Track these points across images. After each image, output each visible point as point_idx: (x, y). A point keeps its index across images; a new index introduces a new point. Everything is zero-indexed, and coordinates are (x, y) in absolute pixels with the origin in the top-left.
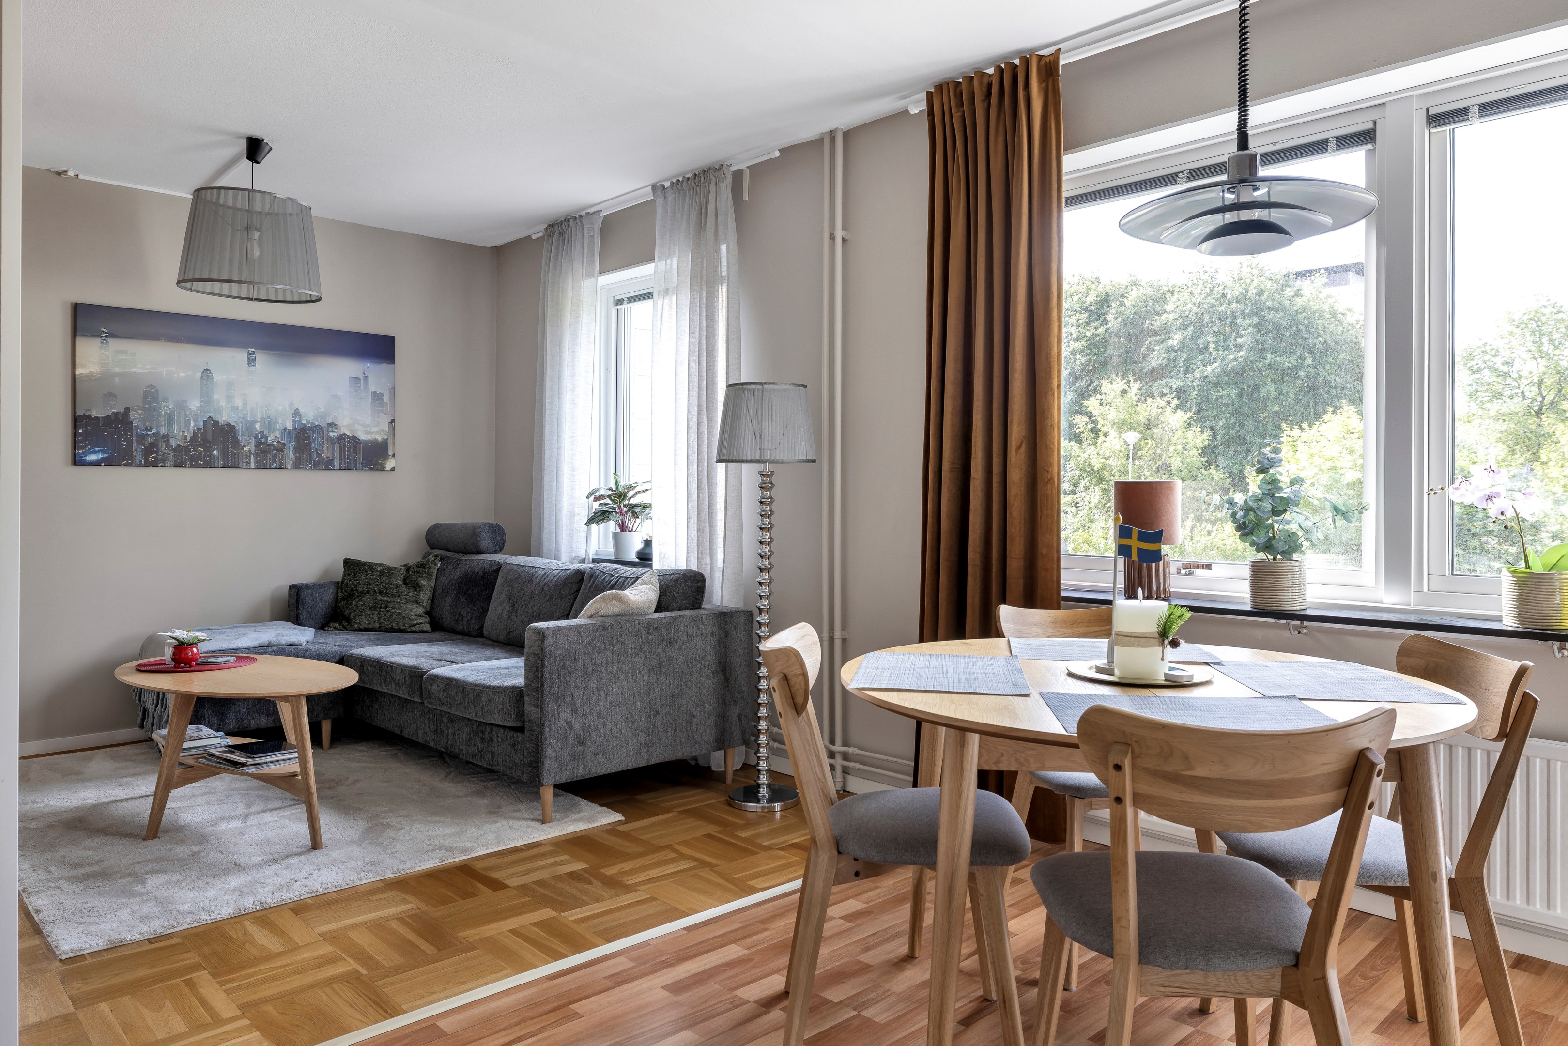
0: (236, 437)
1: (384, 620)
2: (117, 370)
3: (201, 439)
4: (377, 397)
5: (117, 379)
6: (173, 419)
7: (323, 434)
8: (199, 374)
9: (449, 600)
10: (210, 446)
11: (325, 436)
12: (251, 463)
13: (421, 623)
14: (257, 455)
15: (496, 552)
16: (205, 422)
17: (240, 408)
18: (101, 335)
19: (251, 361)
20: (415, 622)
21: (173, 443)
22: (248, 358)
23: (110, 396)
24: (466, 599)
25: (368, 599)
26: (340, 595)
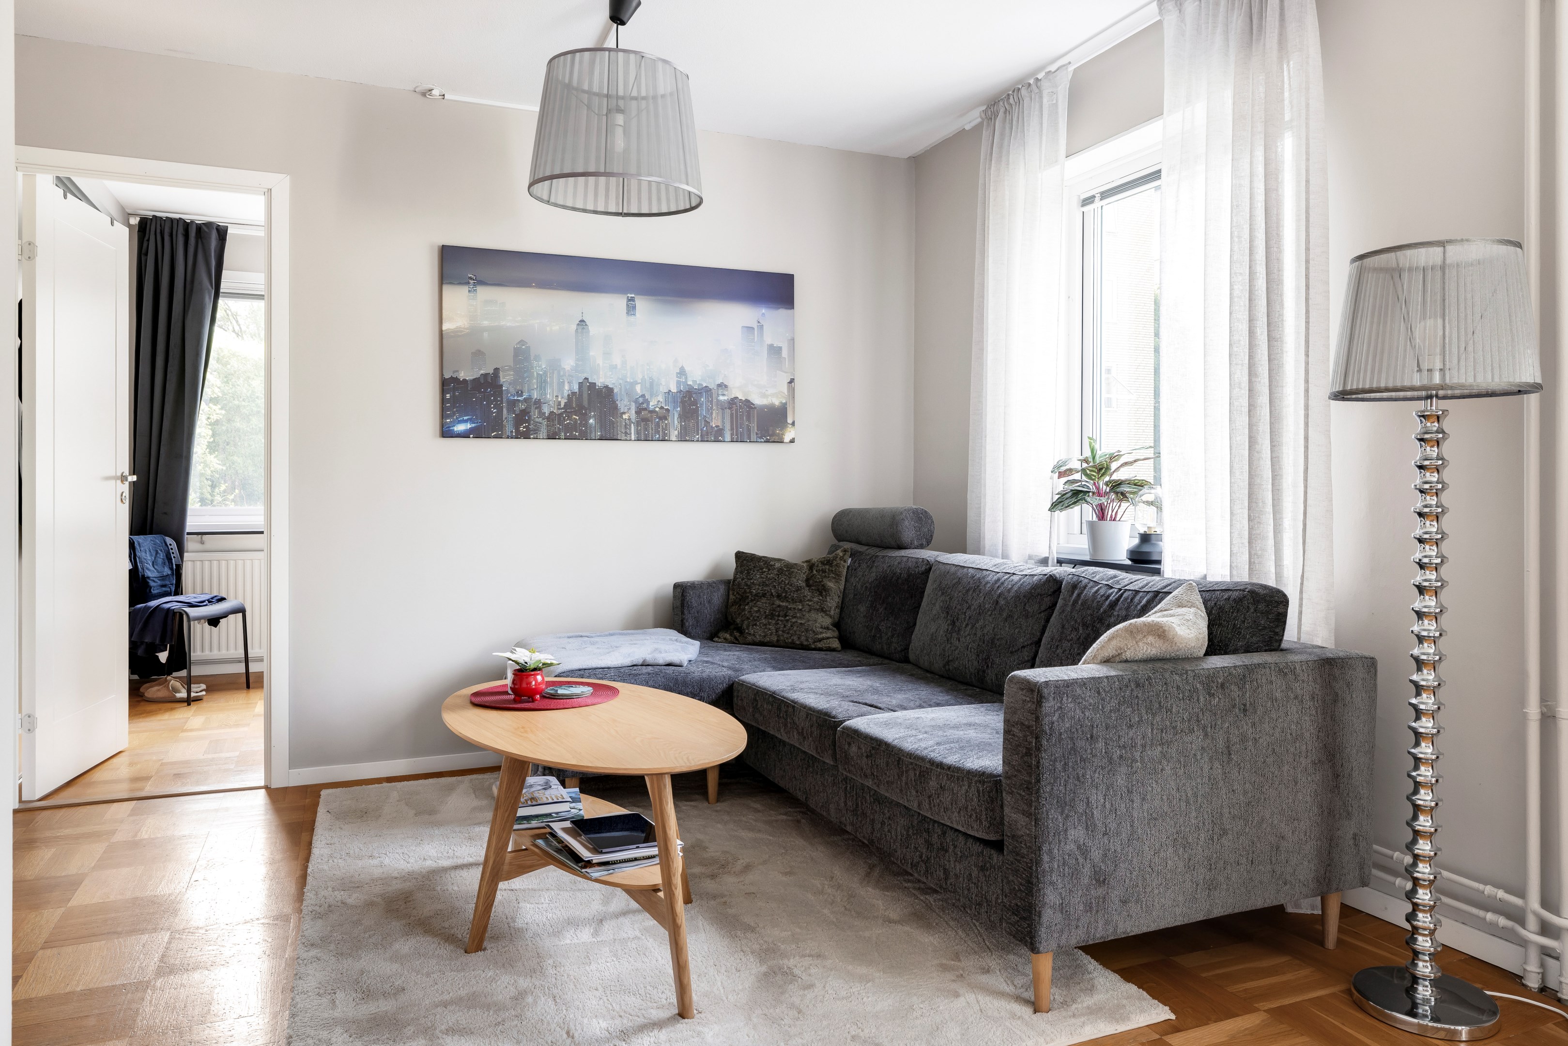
0: (614, 402)
1: (783, 631)
2: (486, 323)
3: (577, 405)
4: (774, 351)
5: (486, 334)
6: (545, 382)
7: (712, 400)
8: (574, 327)
9: (862, 608)
10: (586, 414)
11: (715, 400)
12: (631, 434)
13: (828, 638)
14: (638, 424)
15: (921, 547)
16: (581, 384)
17: (619, 367)
18: (469, 283)
19: (631, 309)
20: (820, 636)
21: (546, 410)
22: (627, 305)
23: (478, 355)
24: (886, 609)
25: (763, 603)
26: (731, 597)
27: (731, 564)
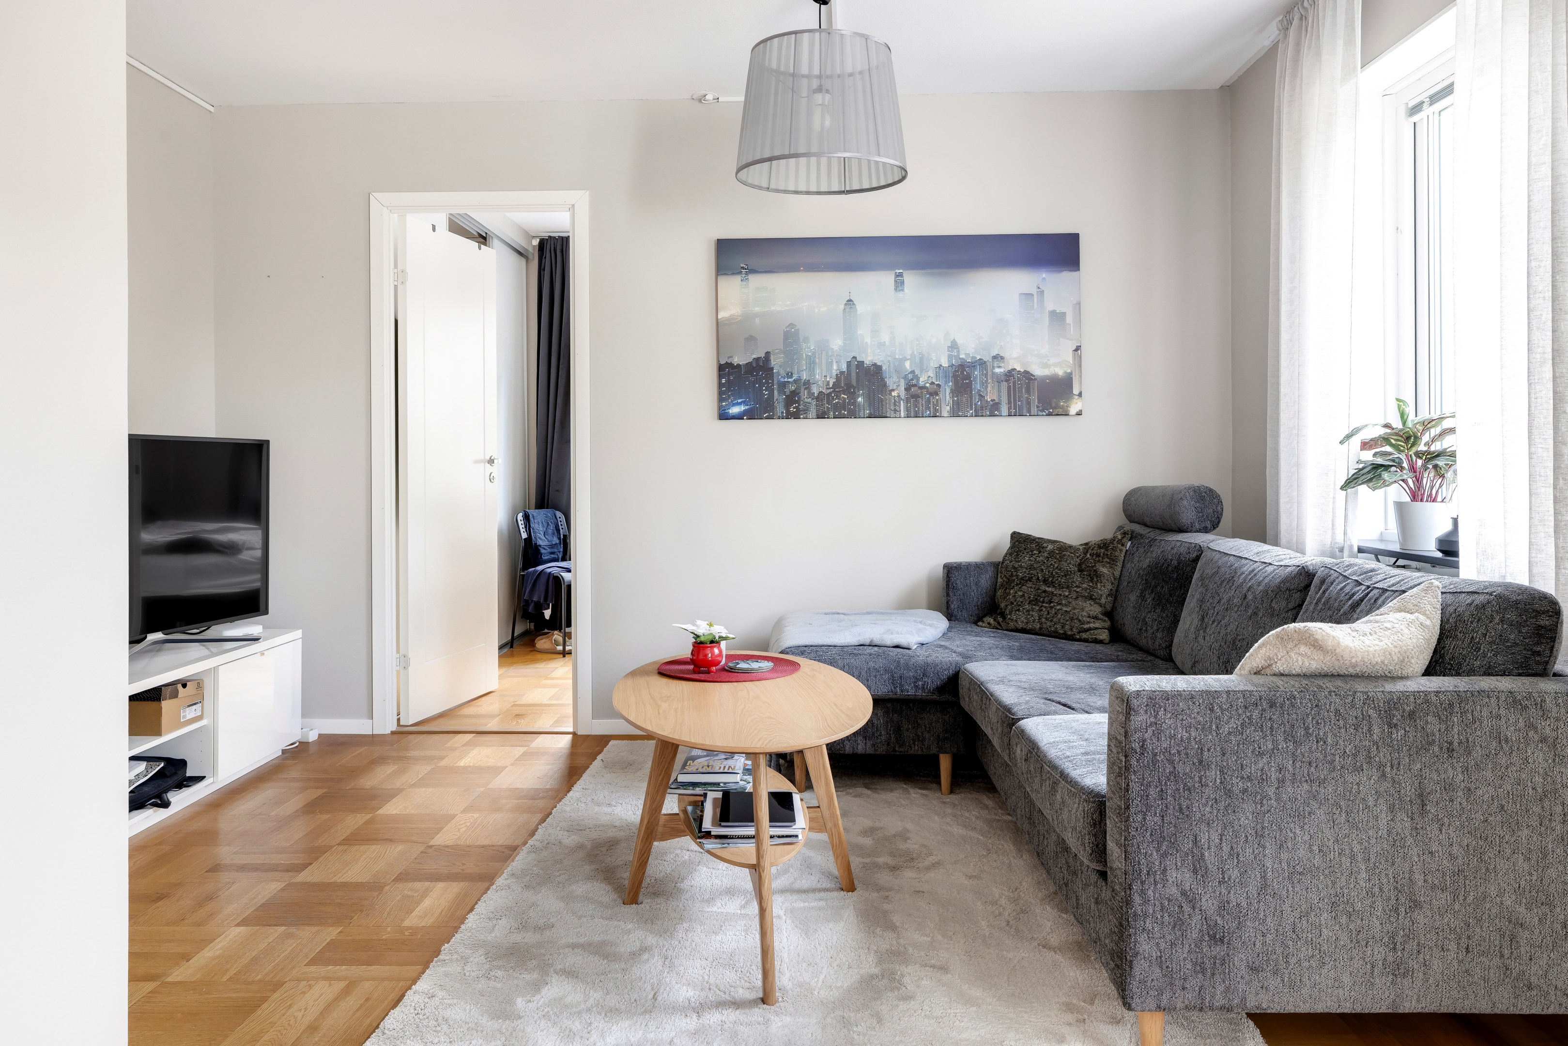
0: (883, 380)
1: (1046, 619)
2: (757, 309)
3: (846, 384)
4: (1057, 318)
5: (757, 320)
6: (814, 362)
7: (987, 372)
8: (842, 307)
9: (1133, 597)
10: (854, 393)
11: (990, 373)
12: (900, 411)
13: (1096, 629)
14: (907, 401)
15: (1206, 530)
16: (849, 364)
17: (887, 344)
18: (741, 272)
19: (899, 284)
20: (1086, 626)
21: (815, 390)
22: (896, 281)
23: (751, 339)
24: (1153, 599)
25: (1028, 588)
26: (1000, 580)
27: (1007, 544)
